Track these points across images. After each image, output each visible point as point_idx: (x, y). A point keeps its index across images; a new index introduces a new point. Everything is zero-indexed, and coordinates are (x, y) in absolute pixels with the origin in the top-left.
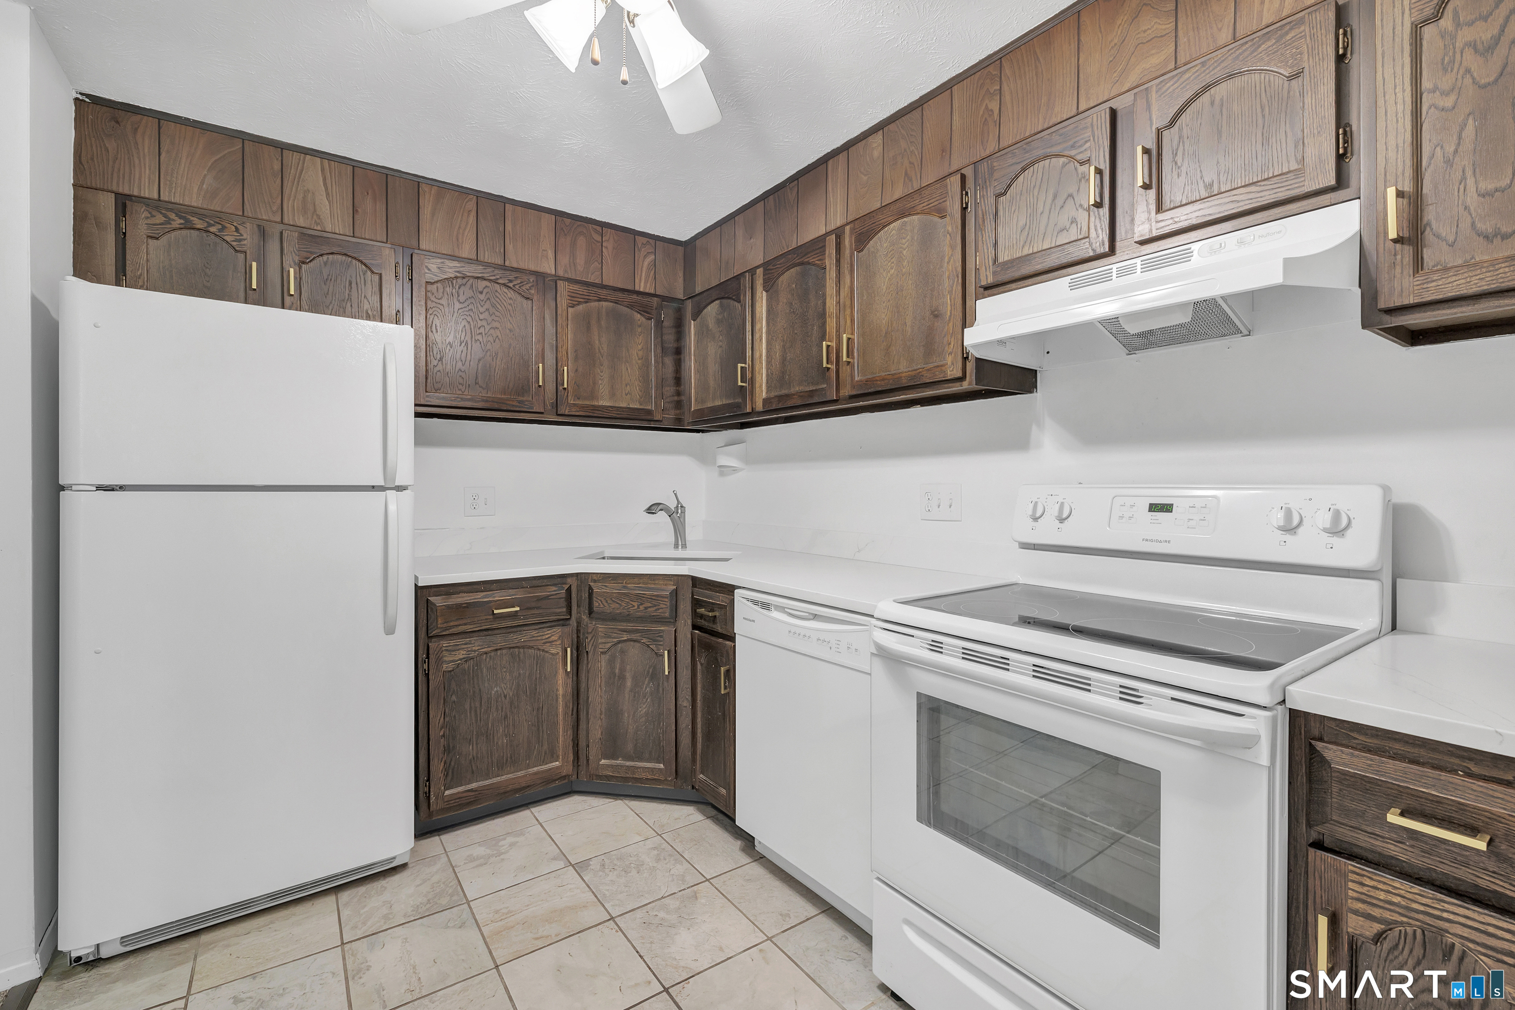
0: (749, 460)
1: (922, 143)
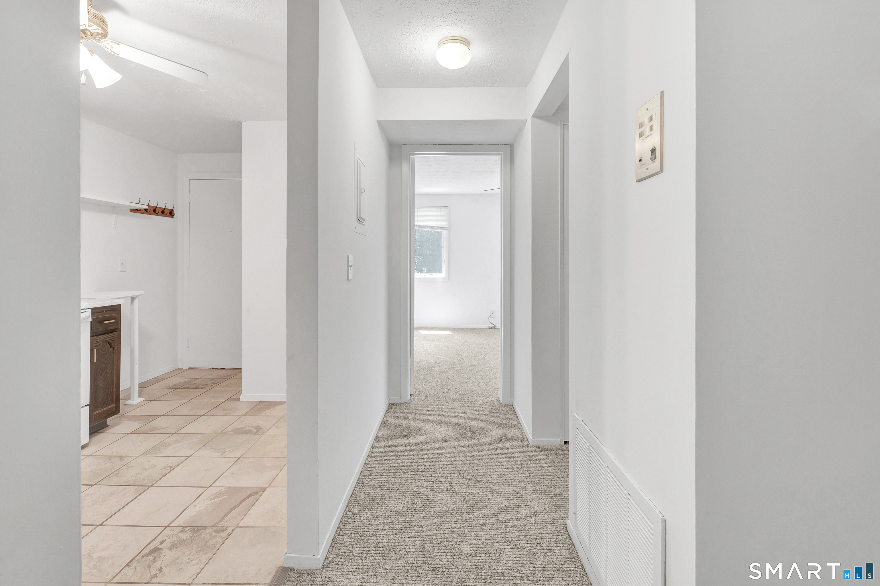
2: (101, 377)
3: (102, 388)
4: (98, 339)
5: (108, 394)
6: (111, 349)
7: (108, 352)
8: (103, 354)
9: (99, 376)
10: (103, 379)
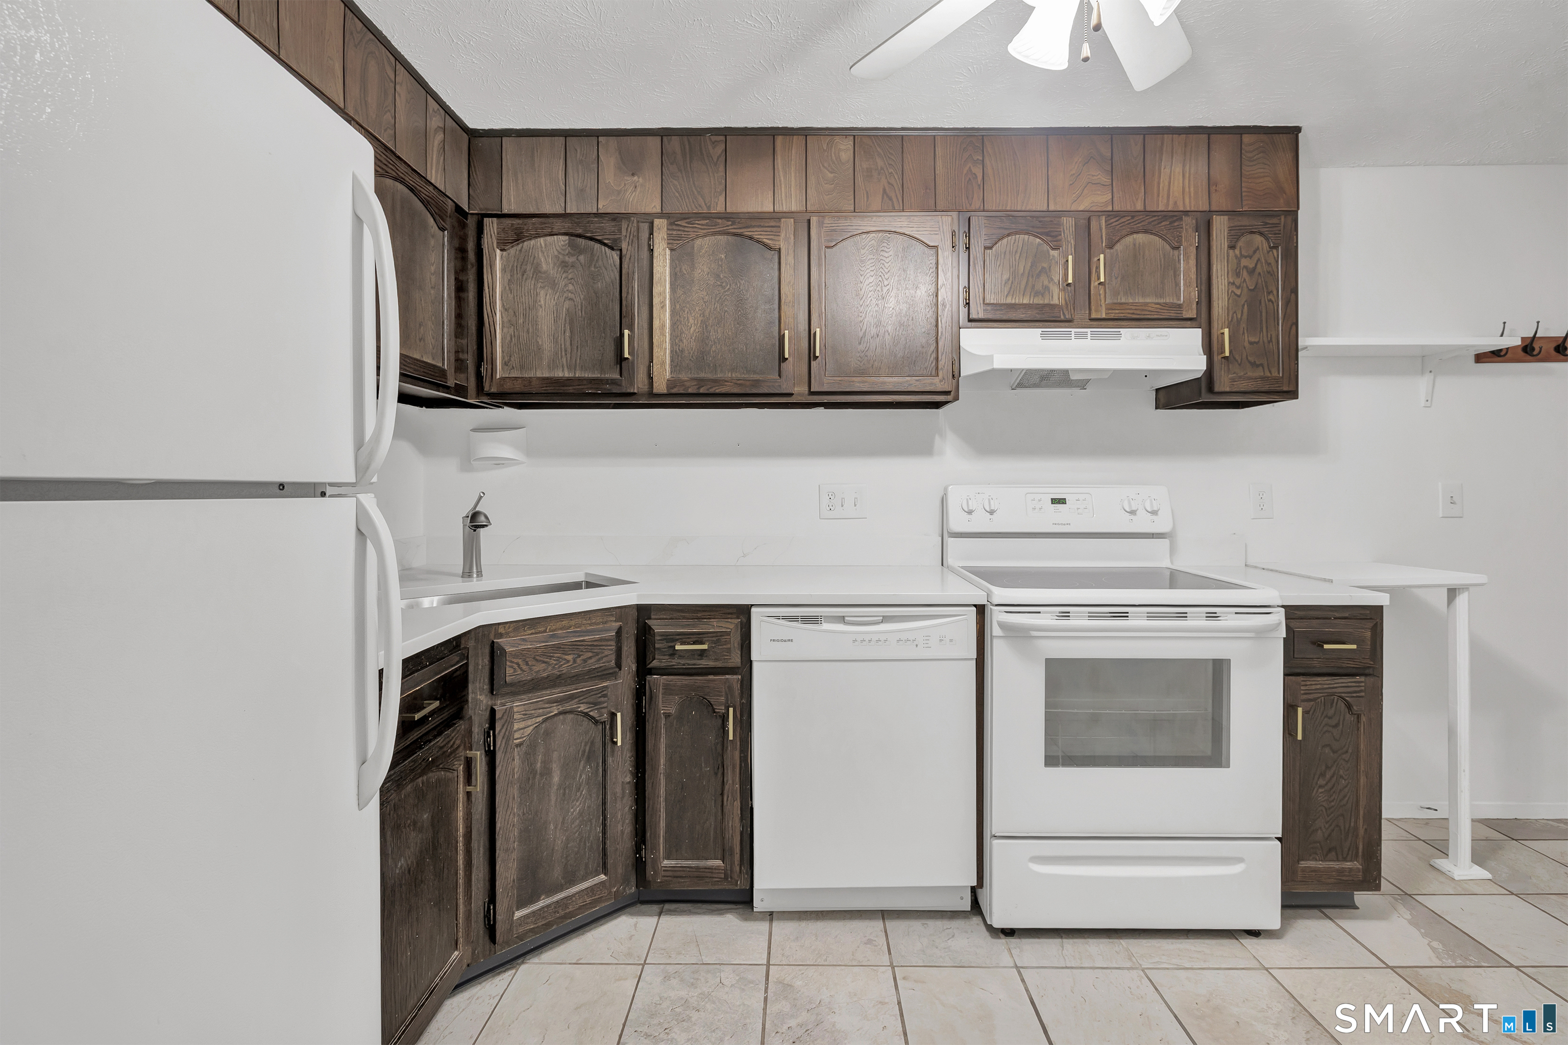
0: (532, 451)
1: (903, 171)
2: (1321, 782)
3: (1326, 809)
4: (1311, 685)
5: (1342, 828)
6: (1349, 718)
7: (1341, 723)
8: (1326, 725)
9: (1317, 777)
10: (1326, 788)
